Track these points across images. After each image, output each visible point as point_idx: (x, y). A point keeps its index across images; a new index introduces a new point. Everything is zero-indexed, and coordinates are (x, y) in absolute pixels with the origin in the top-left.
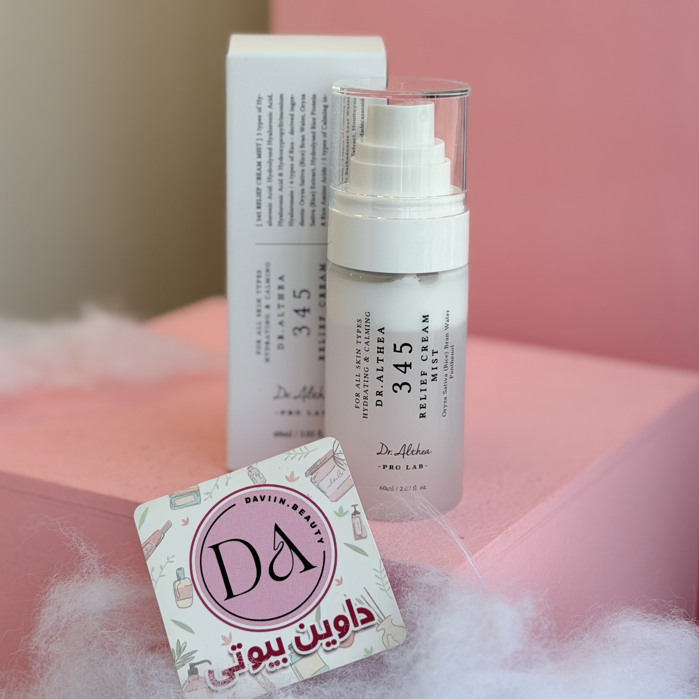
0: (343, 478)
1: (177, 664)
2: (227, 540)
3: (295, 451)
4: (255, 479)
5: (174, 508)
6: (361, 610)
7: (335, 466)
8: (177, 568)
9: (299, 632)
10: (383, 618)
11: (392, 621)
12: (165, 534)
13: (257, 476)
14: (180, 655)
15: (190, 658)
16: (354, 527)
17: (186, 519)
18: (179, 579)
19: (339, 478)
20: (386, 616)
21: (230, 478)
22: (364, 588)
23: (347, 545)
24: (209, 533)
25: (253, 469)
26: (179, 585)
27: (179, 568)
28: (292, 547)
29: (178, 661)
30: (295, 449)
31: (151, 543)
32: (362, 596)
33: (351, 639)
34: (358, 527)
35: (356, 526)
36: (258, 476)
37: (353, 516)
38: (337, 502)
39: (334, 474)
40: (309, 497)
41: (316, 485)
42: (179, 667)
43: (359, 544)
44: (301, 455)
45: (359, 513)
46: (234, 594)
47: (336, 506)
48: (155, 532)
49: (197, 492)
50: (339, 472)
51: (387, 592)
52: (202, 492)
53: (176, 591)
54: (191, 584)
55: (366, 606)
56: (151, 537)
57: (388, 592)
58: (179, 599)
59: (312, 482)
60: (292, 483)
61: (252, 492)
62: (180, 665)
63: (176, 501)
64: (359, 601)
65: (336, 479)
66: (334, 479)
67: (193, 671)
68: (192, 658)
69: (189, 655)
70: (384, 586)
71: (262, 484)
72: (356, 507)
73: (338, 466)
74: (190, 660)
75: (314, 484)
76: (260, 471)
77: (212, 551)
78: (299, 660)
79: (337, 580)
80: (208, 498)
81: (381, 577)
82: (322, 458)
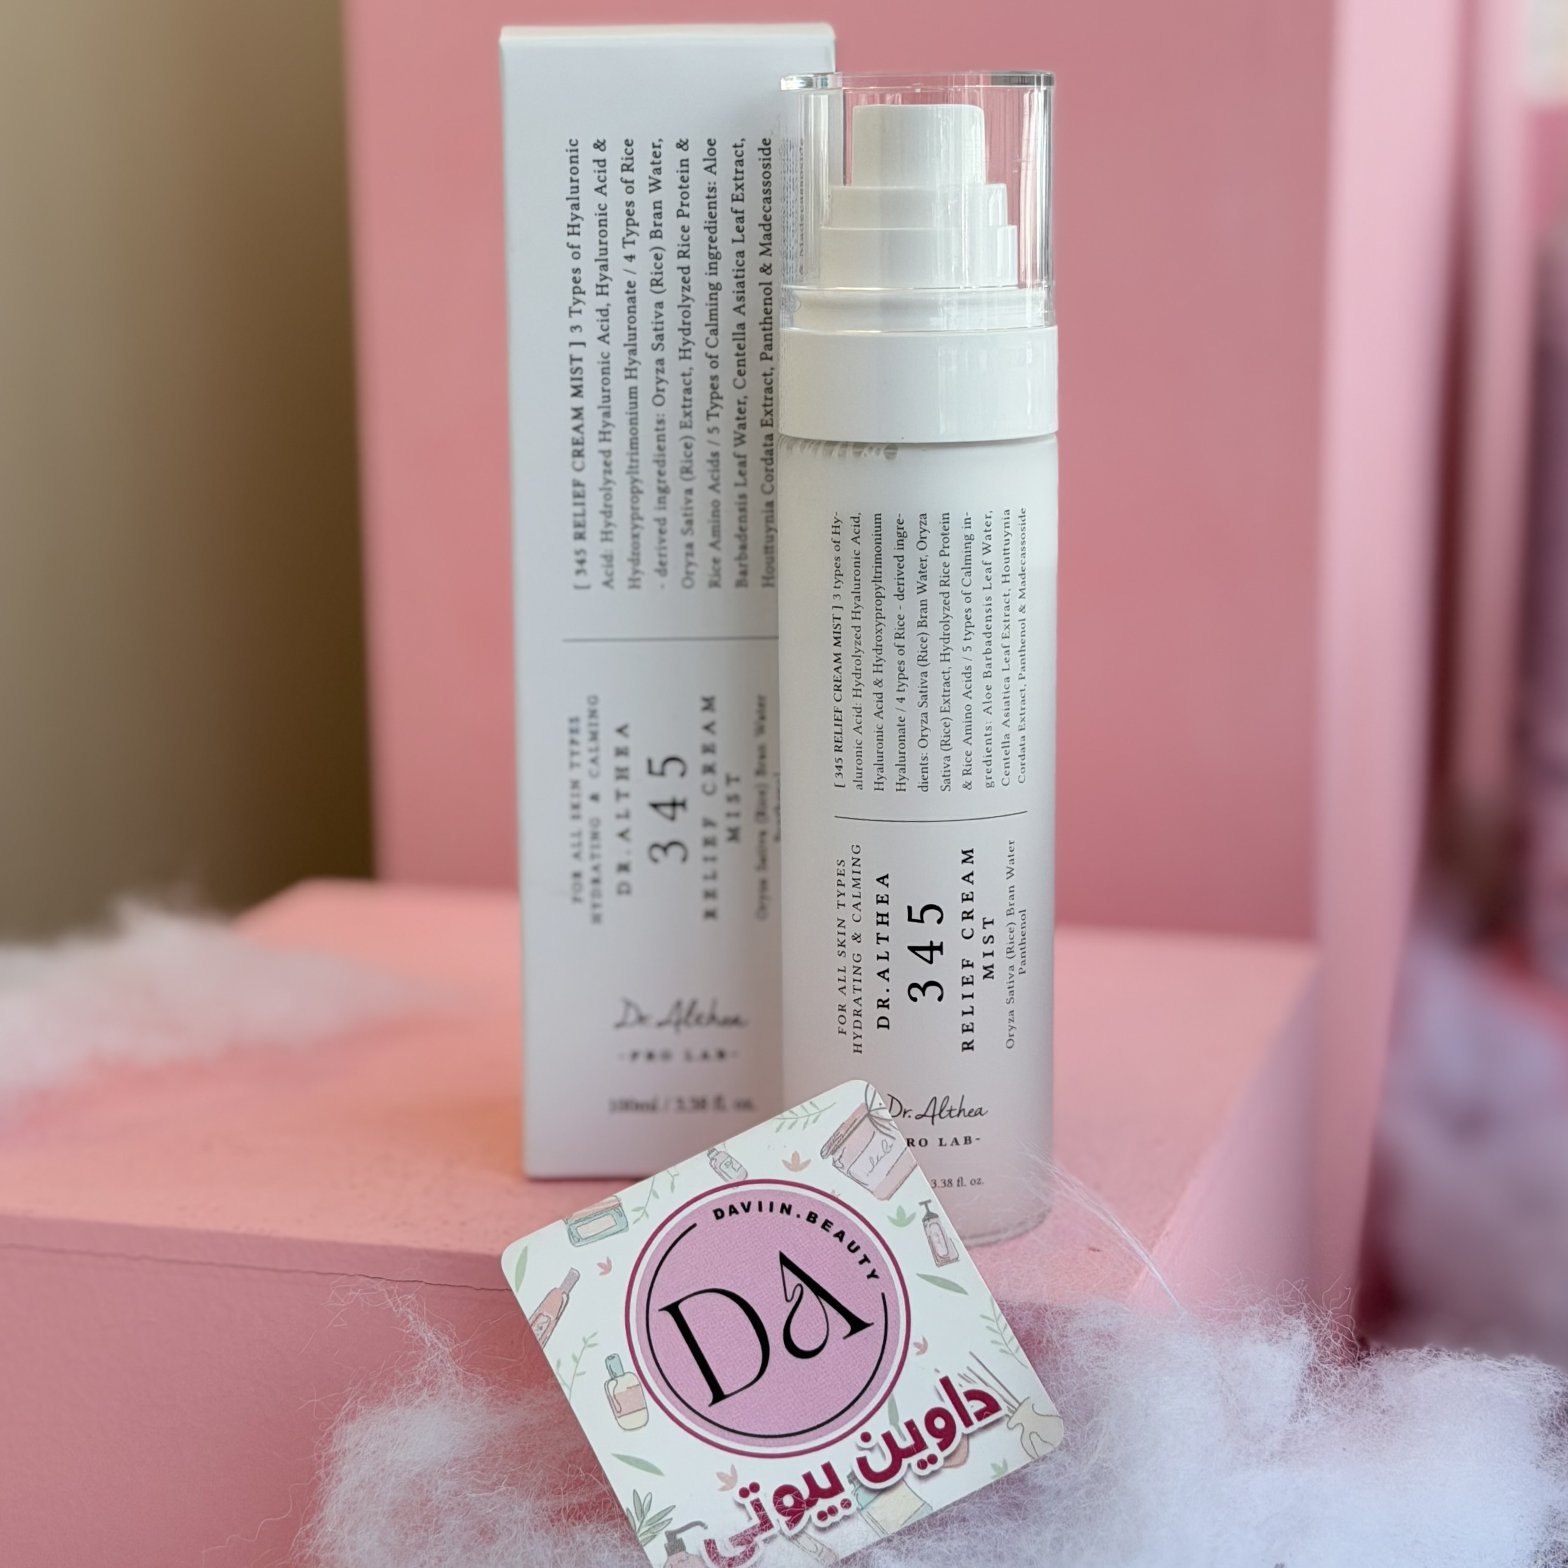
0: (895, 1153)
1: (641, 1535)
2: (692, 1292)
3: (792, 1112)
4: (726, 1174)
5: (577, 1245)
6: (972, 1395)
7: (874, 1133)
8: (606, 1357)
9: (863, 1449)
10: (1016, 1405)
11: (1033, 1407)
12: (571, 1294)
13: (727, 1167)
14: (644, 1518)
15: (663, 1523)
16: (931, 1243)
17: (605, 1262)
18: (614, 1377)
19: (887, 1156)
20: (1021, 1401)
21: (677, 1175)
22: (971, 1353)
23: (924, 1277)
24: (655, 1284)
25: (717, 1154)
26: (615, 1387)
27: (611, 1356)
28: (820, 1292)
29: (642, 1530)
30: (794, 1109)
31: (545, 1313)
32: (969, 1368)
33: (963, 1451)
34: (939, 1242)
35: (935, 1239)
36: (730, 1167)
37: (926, 1222)
38: (891, 1200)
39: (876, 1148)
40: (836, 1195)
41: (845, 1172)
42: (646, 1541)
43: (945, 1272)
44: (805, 1119)
45: (936, 1216)
46: (726, 1392)
47: (891, 1207)
48: (549, 1293)
49: (618, 1207)
50: (884, 1143)
51: (1013, 1355)
52: (627, 1208)
53: (612, 1400)
54: (637, 1382)
55: (980, 1387)
56: (542, 1303)
57: (1016, 1355)
58: (622, 1413)
59: (835, 1166)
60: (798, 1173)
61: (725, 1197)
62: (647, 1538)
63: (578, 1229)
64: (964, 1377)
65: (882, 1157)
66: (877, 1157)
67: (675, 1545)
68: (668, 1522)
69: (660, 1516)
70: (1007, 1345)
71: (741, 1179)
72: (929, 1205)
73: (881, 1132)
74: (666, 1526)
75: (842, 1170)
76: (732, 1156)
77: (668, 1317)
78: (872, 1501)
79: (917, 1345)
80: (642, 1216)
81: (997, 1329)
82: (847, 1121)
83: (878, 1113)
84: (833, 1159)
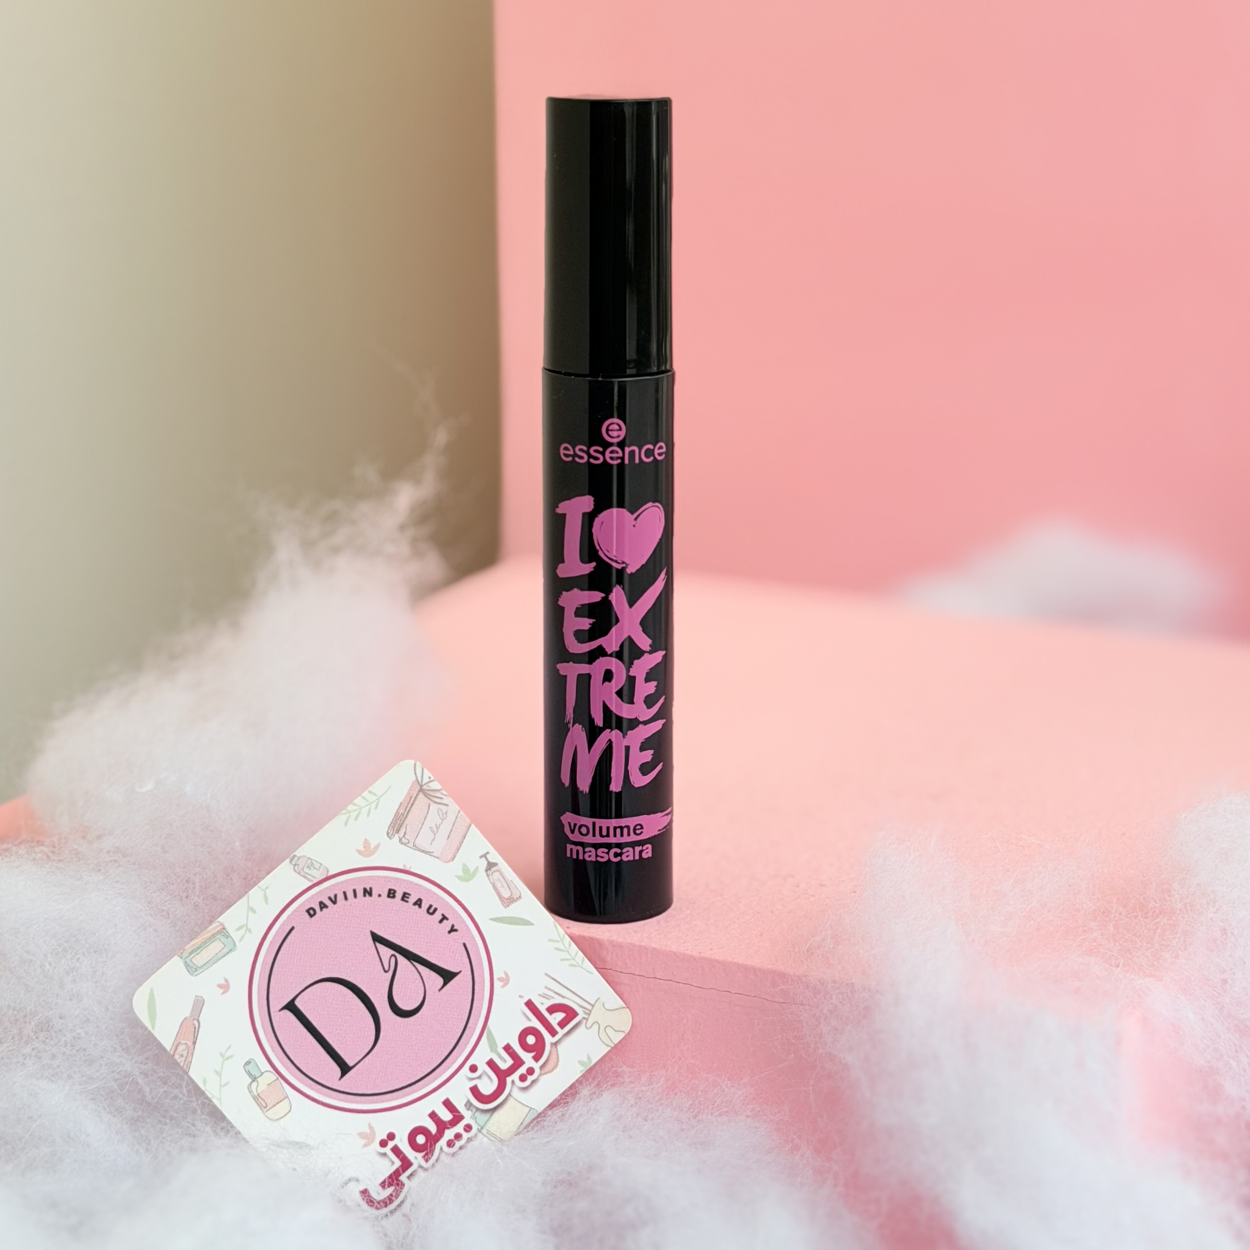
0: (451, 818)
2: (303, 987)
3: (355, 804)
4: (310, 875)
5: (194, 974)
6: (552, 1009)
9: (473, 1079)
10: (590, 1007)
12: (201, 1019)
13: (310, 869)
18: (254, 1079)
20: (593, 1003)
27: (247, 1062)
28: (411, 957)
30: (356, 801)
31: (183, 1042)
32: (546, 988)
33: (554, 1057)
35: (499, 885)
36: (312, 867)
37: (489, 872)
41: (412, 846)
43: (514, 911)
44: (367, 808)
45: (495, 864)
46: (351, 1064)
47: (456, 867)
49: (223, 931)
50: (440, 811)
52: (230, 929)
53: (257, 1098)
54: (276, 1078)
55: (558, 1000)
57: (583, 966)
59: (402, 843)
60: (372, 857)
61: (312, 897)
65: (440, 825)
66: (436, 825)
70: (574, 960)
71: (324, 877)
72: (488, 856)
73: (436, 802)
76: (311, 858)
77: (288, 1014)
79: (500, 979)
80: (246, 932)
81: (564, 949)
82: (404, 800)
83: (428, 786)
84: (399, 837)
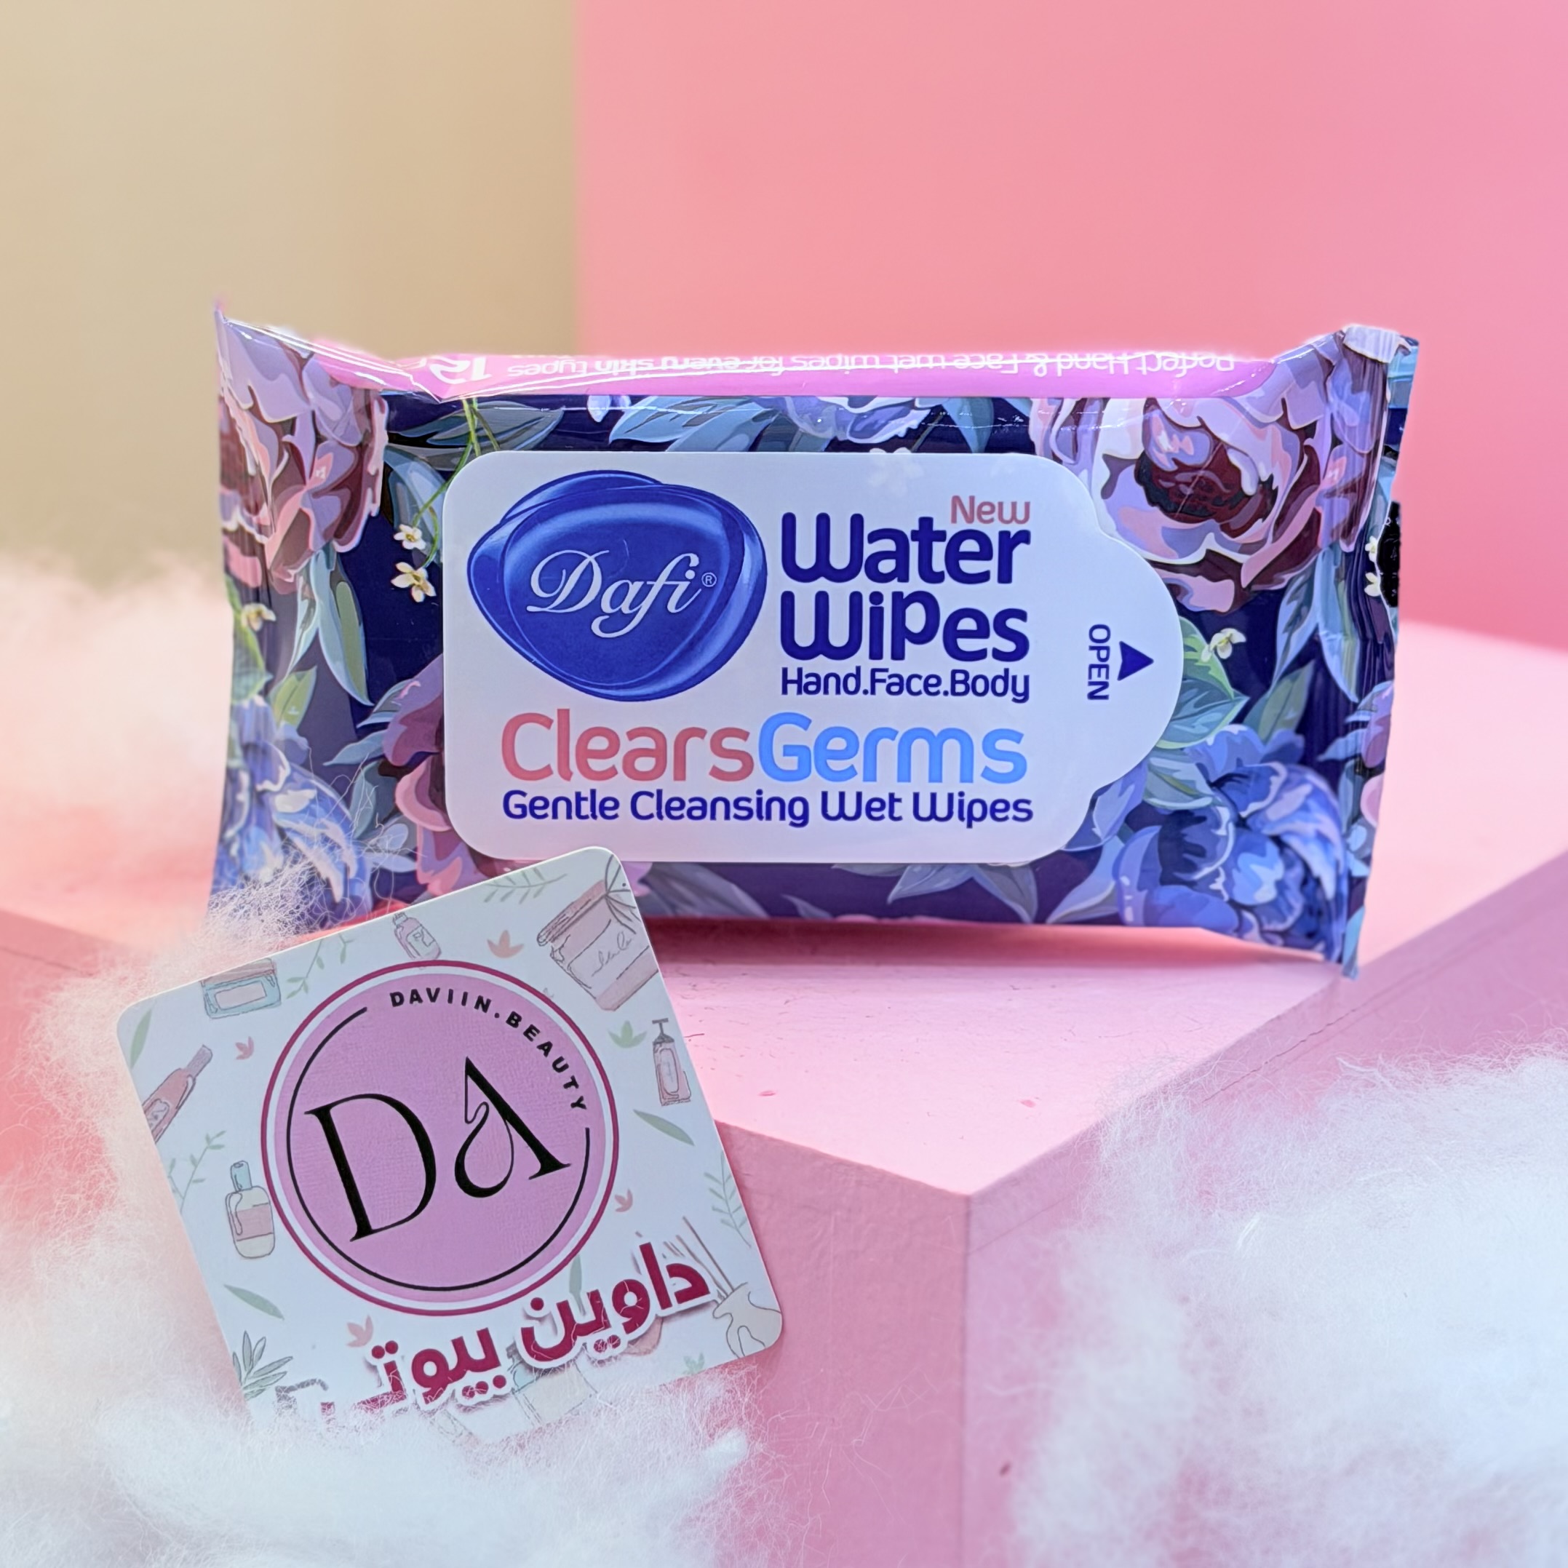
0: (633, 952)
2: (349, 1095)
3: (509, 879)
4: (412, 947)
5: (215, 1016)
6: (676, 1270)
7: (610, 921)
8: (231, 1163)
9: (529, 1318)
10: (729, 1290)
11: (749, 1297)
12: (198, 1078)
13: (416, 940)
14: (253, 1367)
15: (276, 1375)
16: (658, 1072)
17: (246, 1043)
18: (239, 1190)
19: (621, 954)
20: (735, 1286)
21: (350, 941)
22: (684, 1218)
23: (643, 1116)
24: (304, 1080)
25: (405, 921)
26: (238, 1203)
27: (238, 1163)
28: (509, 1116)
29: (248, 1383)
31: (163, 1100)
32: (679, 1238)
33: (653, 1335)
34: (670, 1074)
35: (664, 1070)
36: (420, 939)
37: (658, 1045)
38: (617, 1011)
39: (607, 943)
40: (548, 995)
41: (565, 967)
44: (525, 890)
45: (672, 1040)
46: (374, 1227)
47: (615, 1020)
48: (172, 1074)
49: (271, 973)
50: (621, 935)
51: (737, 1228)
52: (282, 975)
53: (233, 1217)
54: (267, 1201)
55: (688, 1261)
56: (162, 1085)
57: (741, 1231)
58: (244, 1236)
59: (553, 958)
60: (506, 959)
61: (407, 979)
63: (218, 996)
64: (670, 1247)
65: (613, 955)
66: (609, 954)
68: (281, 1376)
69: (272, 1368)
70: (731, 1216)
71: (430, 958)
72: (664, 1025)
73: (619, 921)
74: (278, 1381)
75: (561, 964)
76: (424, 924)
77: (315, 1123)
78: (532, 1382)
79: (619, 1199)
80: (300, 989)
81: (724, 1195)
82: (577, 901)
83: (617, 895)
84: (553, 948)
